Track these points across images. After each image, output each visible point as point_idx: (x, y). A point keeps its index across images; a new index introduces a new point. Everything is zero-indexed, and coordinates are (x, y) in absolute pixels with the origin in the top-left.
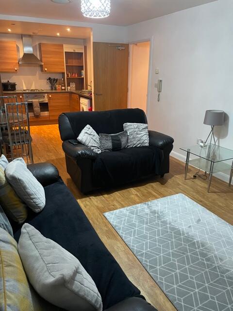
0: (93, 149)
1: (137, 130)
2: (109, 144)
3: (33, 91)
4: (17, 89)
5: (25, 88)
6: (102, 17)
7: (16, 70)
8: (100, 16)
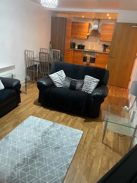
0: (55, 84)
1: (90, 81)
2: (68, 84)
3: (90, 51)
4: (85, 49)
5: (89, 49)
6: (53, 7)
7: (85, 39)
8: (51, 6)
